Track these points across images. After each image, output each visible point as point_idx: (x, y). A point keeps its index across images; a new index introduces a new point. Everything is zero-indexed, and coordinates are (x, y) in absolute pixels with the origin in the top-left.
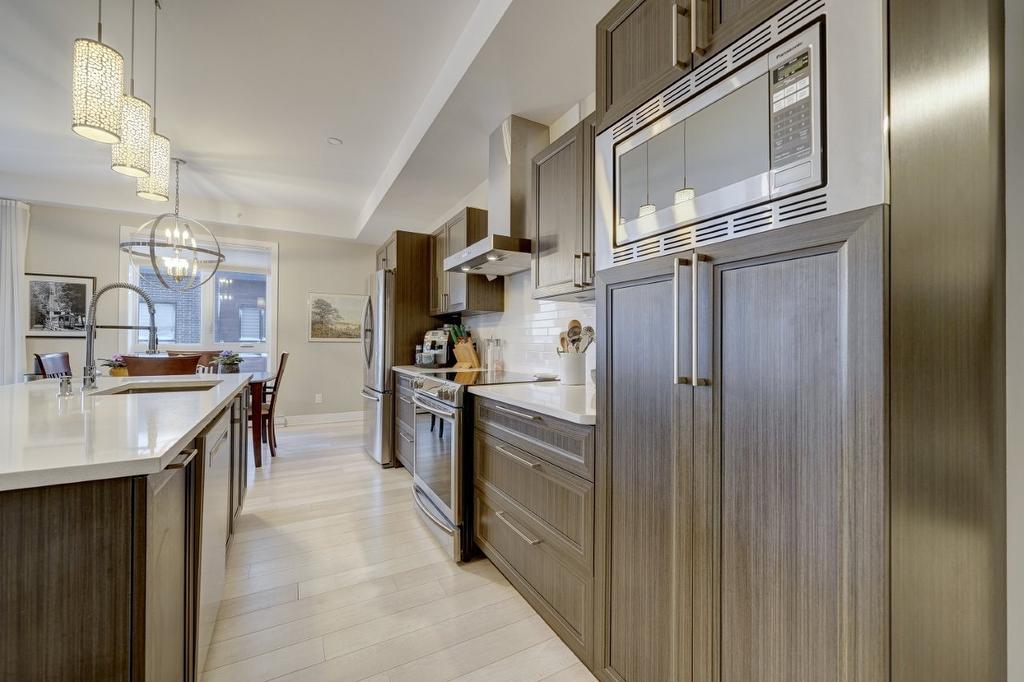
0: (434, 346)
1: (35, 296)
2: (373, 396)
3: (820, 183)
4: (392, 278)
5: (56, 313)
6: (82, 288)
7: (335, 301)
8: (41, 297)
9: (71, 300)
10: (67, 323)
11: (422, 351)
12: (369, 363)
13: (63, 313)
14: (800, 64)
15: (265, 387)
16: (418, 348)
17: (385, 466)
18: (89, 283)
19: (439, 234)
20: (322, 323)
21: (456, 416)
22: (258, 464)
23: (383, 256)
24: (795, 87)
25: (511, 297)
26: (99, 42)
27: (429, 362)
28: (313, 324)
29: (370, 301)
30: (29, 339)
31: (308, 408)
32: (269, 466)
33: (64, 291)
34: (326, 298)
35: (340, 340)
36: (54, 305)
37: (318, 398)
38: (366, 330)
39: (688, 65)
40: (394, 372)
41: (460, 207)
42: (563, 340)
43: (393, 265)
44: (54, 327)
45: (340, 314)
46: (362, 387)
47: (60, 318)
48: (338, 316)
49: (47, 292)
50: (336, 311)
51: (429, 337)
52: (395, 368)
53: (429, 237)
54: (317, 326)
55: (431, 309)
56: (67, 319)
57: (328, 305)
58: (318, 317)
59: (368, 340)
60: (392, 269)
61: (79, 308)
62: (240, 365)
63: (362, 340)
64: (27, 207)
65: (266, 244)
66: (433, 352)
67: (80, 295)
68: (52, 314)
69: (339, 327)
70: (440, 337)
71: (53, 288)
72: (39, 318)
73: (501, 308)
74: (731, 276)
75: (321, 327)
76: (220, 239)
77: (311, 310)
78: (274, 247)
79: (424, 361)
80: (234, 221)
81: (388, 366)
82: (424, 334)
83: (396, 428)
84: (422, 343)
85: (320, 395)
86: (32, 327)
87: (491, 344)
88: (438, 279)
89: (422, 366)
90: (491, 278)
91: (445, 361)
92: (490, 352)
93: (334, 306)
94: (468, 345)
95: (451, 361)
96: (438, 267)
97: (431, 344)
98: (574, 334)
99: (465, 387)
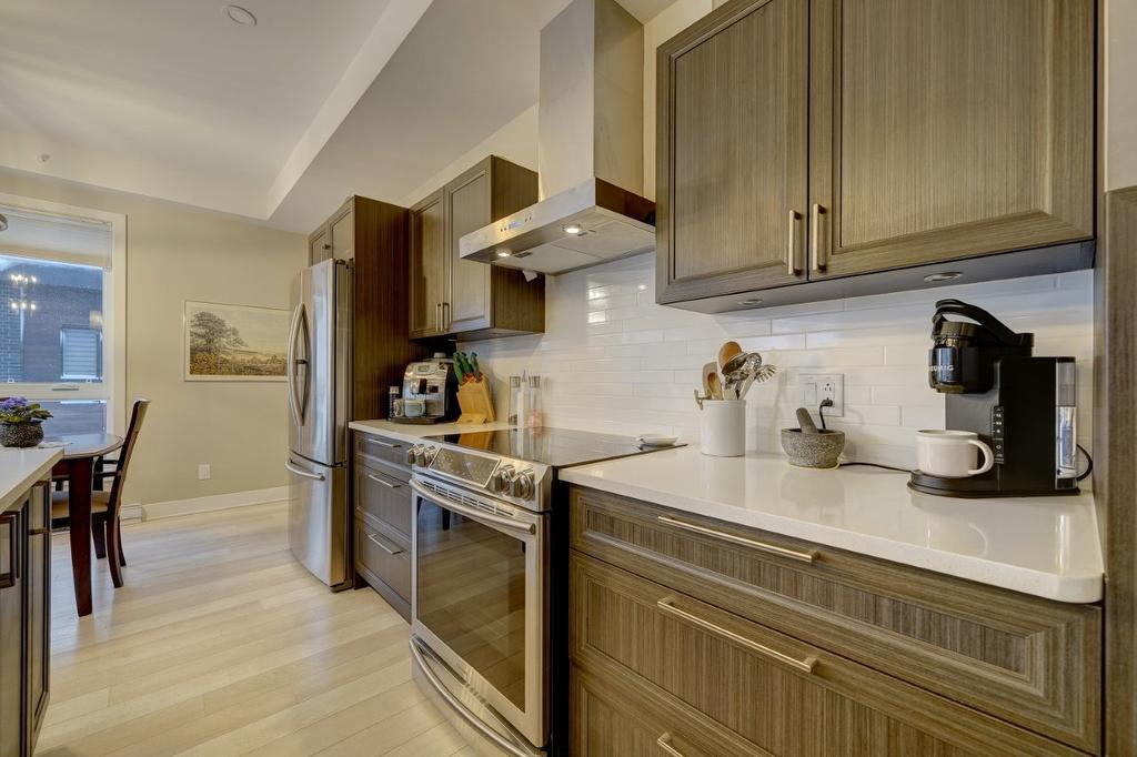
0: (423, 387)
2: (312, 472)
4: (345, 274)
7: (231, 317)
11: (400, 396)
12: (303, 415)
15: (101, 461)
16: (393, 390)
17: (337, 588)
19: (427, 207)
20: (209, 351)
21: (540, 531)
22: (85, 608)
23: (325, 241)
25: (557, 310)
27: (417, 413)
28: (194, 351)
29: (304, 314)
31: (185, 488)
32: (108, 612)
34: (218, 311)
37: (204, 471)
38: (297, 362)
40: (352, 432)
41: (479, 155)
42: (711, 377)
43: (347, 252)
45: (241, 336)
46: (287, 455)
48: (238, 341)
50: (235, 332)
51: (413, 374)
52: (352, 425)
53: (407, 212)
54: (199, 355)
55: (412, 328)
57: (221, 323)
58: (202, 342)
59: (301, 378)
60: (347, 259)
62: (44, 424)
63: (289, 378)
66: (422, 398)
69: (239, 357)
70: (433, 372)
73: (539, 327)
75: (205, 359)
77: (189, 329)
78: (117, 221)
79: (409, 413)
80: (34, 166)
81: (341, 421)
82: (403, 369)
83: (357, 524)
84: (400, 383)
85: (208, 466)
87: (522, 384)
88: (425, 280)
89: (405, 421)
90: (530, 277)
91: (442, 413)
92: (520, 396)
93: (229, 324)
94: (482, 385)
95: (453, 413)
96: (426, 261)
97: (417, 385)
98: (729, 369)
99: (556, 470)
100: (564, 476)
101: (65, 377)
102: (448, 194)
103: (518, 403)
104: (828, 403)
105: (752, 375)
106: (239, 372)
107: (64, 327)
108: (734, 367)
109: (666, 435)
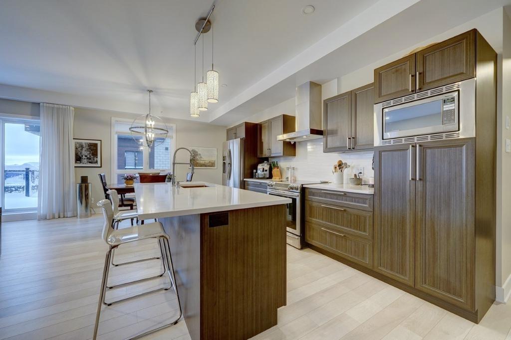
1: (76, 148)
3: (457, 130)
5: (85, 156)
6: (96, 145)
7: (199, 150)
8: (79, 149)
9: (92, 150)
10: (90, 161)
11: (257, 172)
12: (230, 177)
13: (88, 156)
14: (452, 100)
16: (255, 171)
18: (99, 143)
20: (194, 160)
21: (299, 196)
24: (450, 105)
25: (299, 150)
26: (213, 70)
27: (262, 177)
29: (230, 152)
30: (76, 168)
33: (89, 146)
34: (196, 149)
35: (202, 168)
36: (85, 153)
38: (228, 164)
39: (414, 91)
41: (280, 113)
42: (336, 167)
43: (244, 136)
44: (85, 163)
47: (87, 158)
48: (201, 157)
49: (82, 146)
50: (200, 155)
51: (260, 167)
52: (245, 180)
54: (192, 162)
56: (90, 159)
57: (197, 152)
58: (192, 157)
59: (229, 168)
60: (243, 138)
61: (95, 154)
64: (73, 109)
65: (171, 125)
66: (263, 173)
67: (95, 148)
68: (84, 157)
69: (201, 162)
70: (266, 166)
71: (84, 145)
72: (78, 159)
73: (294, 155)
74: (429, 151)
75: (194, 162)
76: (167, 124)
77: (190, 154)
78: (174, 126)
81: (242, 179)
82: (257, 165)
84: (257, 169)
86: (76, 162)
87: (290, 169)
88: (262, 143)
89: (259, 178)
90: (292, 143)
91: (268, 176)
92: (289, 172)
93: (199, 153)
94: (278, 170)
95: (271, 177)
96: (263, 138)
97: (262, 170)
98: (340, 165)
99: (302, 185)
100: (304, 186)
101: (126, 167)
102: (270, 122)
103: (289, 174)
104: (361, 173)
105: (345, 167)
106: (201, 166)
107: (126, 151)
108: (341, 166)
109: (327, 181)
